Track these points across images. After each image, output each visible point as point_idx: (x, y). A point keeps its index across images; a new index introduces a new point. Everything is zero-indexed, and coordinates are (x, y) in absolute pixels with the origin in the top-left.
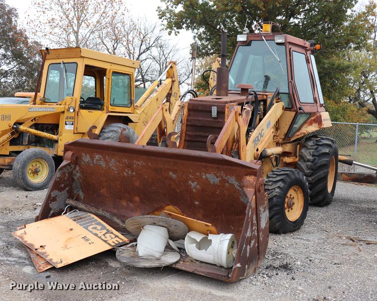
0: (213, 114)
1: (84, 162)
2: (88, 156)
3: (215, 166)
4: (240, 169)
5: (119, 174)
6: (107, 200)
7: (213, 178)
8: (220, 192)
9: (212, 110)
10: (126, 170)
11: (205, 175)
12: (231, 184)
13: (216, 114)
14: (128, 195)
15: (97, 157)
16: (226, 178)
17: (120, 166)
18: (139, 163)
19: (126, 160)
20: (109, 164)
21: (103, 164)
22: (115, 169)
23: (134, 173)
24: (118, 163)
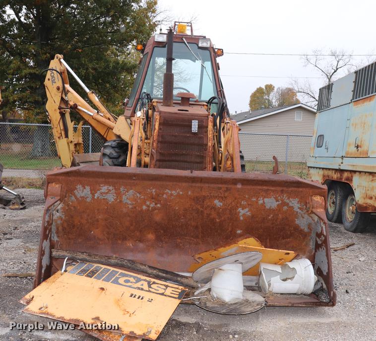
0: (193, 129)
1: (76, 197)
2: (88, 188)
3: (279, 189)
4: (308, 190)
5: (135, 208)
6: (101, 243)
7: (271, 203)
8: (273, 217)
9: (193, 124)
10: (148, 203)
11: (263, 199)
12: (290, 207)
13: (197, 129)
14: (138, 234)
15: (104, 189)
16: (288, 201)
17: (140, 198)
18: (173, 192)
19: (154, 190)
20: (121, 197)
21: (111, 198)
22: (130, 202)
23: (159, 205)
24: (138, 195)
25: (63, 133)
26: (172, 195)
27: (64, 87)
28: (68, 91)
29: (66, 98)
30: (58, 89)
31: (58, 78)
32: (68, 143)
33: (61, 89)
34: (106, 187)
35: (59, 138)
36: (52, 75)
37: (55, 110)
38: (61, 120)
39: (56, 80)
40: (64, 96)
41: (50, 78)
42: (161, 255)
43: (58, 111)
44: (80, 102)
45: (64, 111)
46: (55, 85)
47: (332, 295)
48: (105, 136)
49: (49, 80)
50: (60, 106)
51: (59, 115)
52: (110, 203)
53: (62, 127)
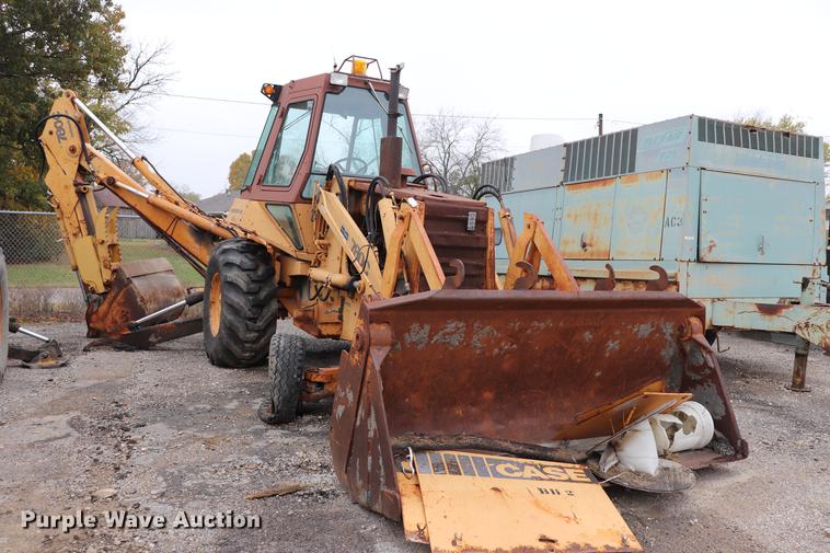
0: (469, 225)
5: (484, 353)
9: (469, 218)
10: (503, 344)
11: (638, 326)
13: (474, 225)
14: (473, 393)
15: (451, 326)
17: (496, 337)
20: (471, 338)
21: (455, 340)
22: (479, 345)
23: (514, 346)
24: (495, 332)
25: (83, 227)
26: (539, 328)
27: (84, 149)
28: (93, 155)
29: (89, 168)
30: (73, 150)
31: (71, 131)
32: (95, 246)
33: (79, 150)
34: (454, 325)
35: (75, 235)
36: (59, 125)
37: (66, 187)
38: (79, 205)
39: (67, 135)
40: (84, 164)
41: (54, 130)
42: (499, 422)
43: (73, 189)
44: (118, 174)
45: (85, 189)
46: (66, 145)
47: (739, 445)
48: (169, 233)
49: (51, 133)
50: (75, 181)
51: (75, 195)
52: (451, 348)
53: (81, 217)
